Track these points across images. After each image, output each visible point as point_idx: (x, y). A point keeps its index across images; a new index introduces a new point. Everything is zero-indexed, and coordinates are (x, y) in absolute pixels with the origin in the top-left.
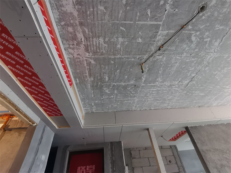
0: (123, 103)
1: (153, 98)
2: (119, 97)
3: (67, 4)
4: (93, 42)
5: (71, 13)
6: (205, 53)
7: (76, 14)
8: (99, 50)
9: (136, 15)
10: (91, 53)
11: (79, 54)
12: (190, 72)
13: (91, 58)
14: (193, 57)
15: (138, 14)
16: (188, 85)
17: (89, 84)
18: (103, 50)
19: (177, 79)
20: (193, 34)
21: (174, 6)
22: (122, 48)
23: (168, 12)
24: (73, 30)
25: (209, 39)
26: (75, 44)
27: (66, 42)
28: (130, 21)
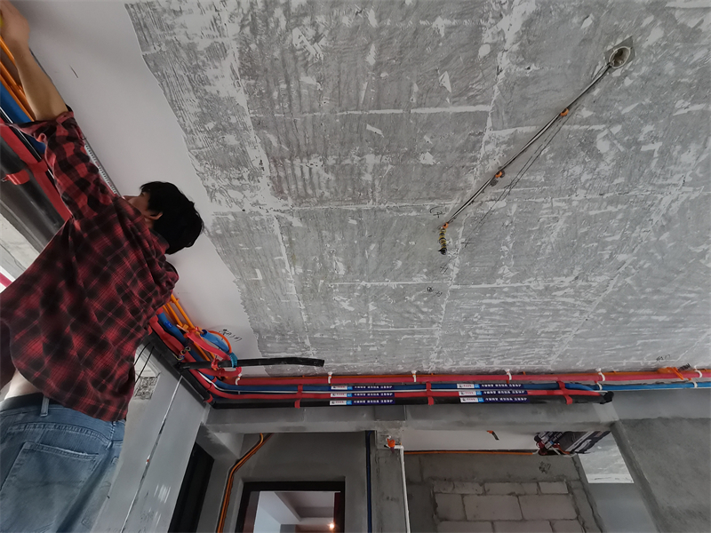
0: (398, 342)
1: (492, 326)
2: (383, 323)
3: (217, 77)
4: (293, 170)
5: (231, 99)
6: (650, 188)
7: (242, 99)
8: (313, 189)
9: (410, 92)
10: (289, 198)
11: (256, 204)
12: (609, 247)
13: (291, 213)
14: (611, 202)
15: (416, 88)
16: (610, 289)
17: (293, 285)
18: (324, 189)
19: (565, 271)
20: (599, 131)
21: (523, 56)
22: (377, 183)
23: (507, 75)
24: (238, 140)
25: (657, 146)
26: (246, 176)
27: (222, 171)
28: (395, 108)
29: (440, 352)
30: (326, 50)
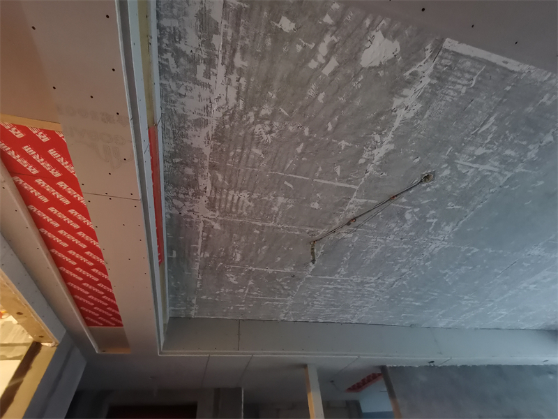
0: (261, 306)
1: (324, 300)
2: (255, 293)
3: (195, 136)
4: (227, 196)
5: (199, 149)
6: (426, 240)
7: (207, 151)
8: (237, 209)
9: (316, 171)
10: (218, 212)
11: (192, 211)
12: (399, 265)
13: (215, 220)
14: (405, 243)
15: (320, 169)
16: (394, 286)
17: (198, 264)
18: (244, 210)
19: (374, 274)
20: (408, 209)
21: (381, 168)
22: (280, 213)
23: (370, 174)
24: (195, 172)
25: (435, 220)
26: (190, 194)
27: (174, 188)
28: (305, 176)
29: (287, 313)
30: (273, 139)
